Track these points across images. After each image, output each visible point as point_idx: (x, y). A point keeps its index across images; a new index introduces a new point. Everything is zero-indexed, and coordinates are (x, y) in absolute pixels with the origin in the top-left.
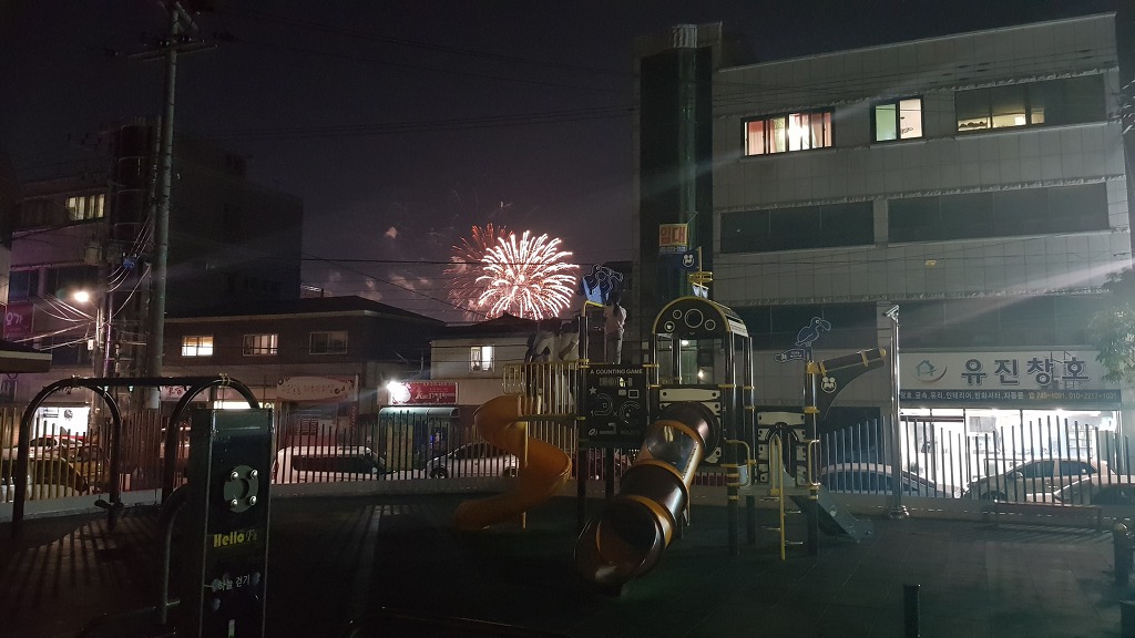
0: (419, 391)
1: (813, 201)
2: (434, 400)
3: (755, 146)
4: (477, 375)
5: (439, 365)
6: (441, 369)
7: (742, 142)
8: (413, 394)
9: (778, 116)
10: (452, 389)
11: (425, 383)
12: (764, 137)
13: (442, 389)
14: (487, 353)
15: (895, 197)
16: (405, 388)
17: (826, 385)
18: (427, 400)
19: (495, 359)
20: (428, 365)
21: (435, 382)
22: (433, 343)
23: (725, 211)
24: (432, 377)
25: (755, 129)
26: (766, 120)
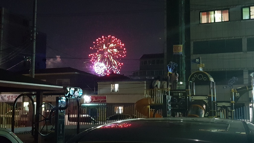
0: (94, 98)
1: (223, 38)
2: (99, 101)
3: (204, 20)
4: (113, 93)
5: (101, 90)
6: (101, 91)
7: (200, 19)
8: (92, 100)
9: (212, 11)
10: (105, 98)
11: (96, 96)
12: (207, 17)
13: (101, 98)
14: (117, 86)
15: (249, 37)
16: (89, 97)
17: (237, 95)
18: (97, 101)
19: (119, 88)
20: (97, 90)
21: (99, 96)
22: (98, 83)
23: (195, 41)
24: (98, 94)
25: (204, 15)
26: (207, 12)
